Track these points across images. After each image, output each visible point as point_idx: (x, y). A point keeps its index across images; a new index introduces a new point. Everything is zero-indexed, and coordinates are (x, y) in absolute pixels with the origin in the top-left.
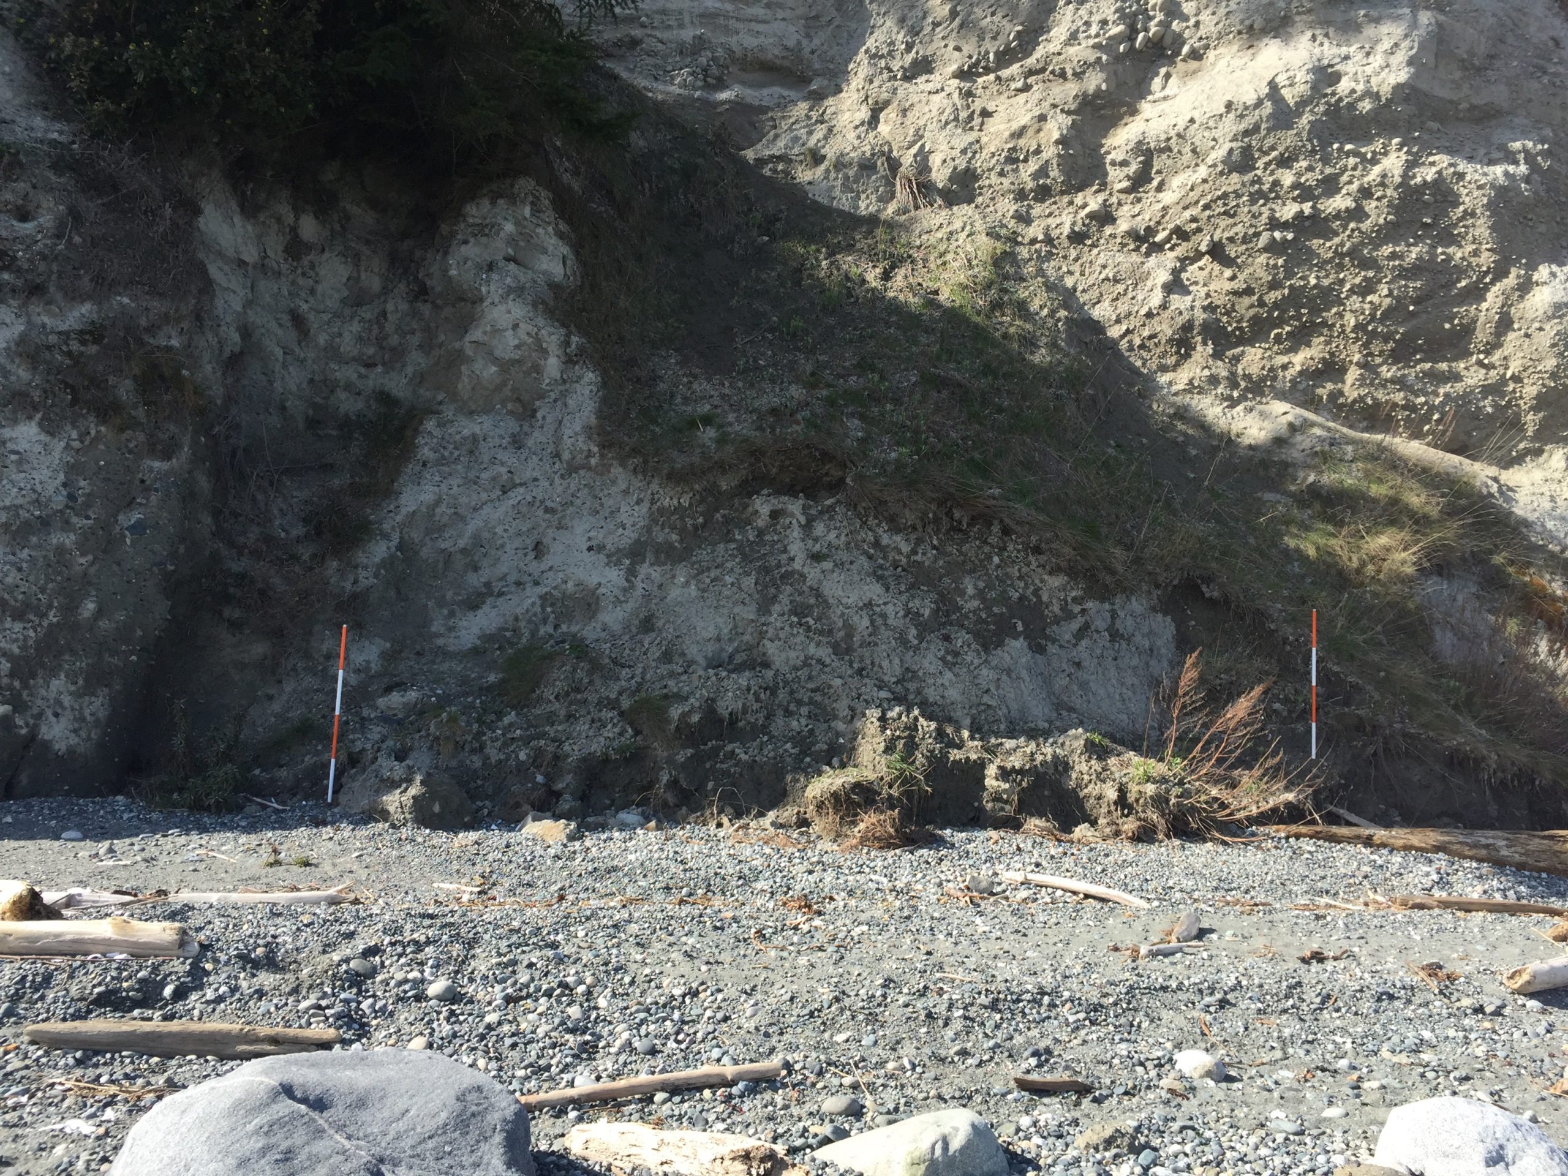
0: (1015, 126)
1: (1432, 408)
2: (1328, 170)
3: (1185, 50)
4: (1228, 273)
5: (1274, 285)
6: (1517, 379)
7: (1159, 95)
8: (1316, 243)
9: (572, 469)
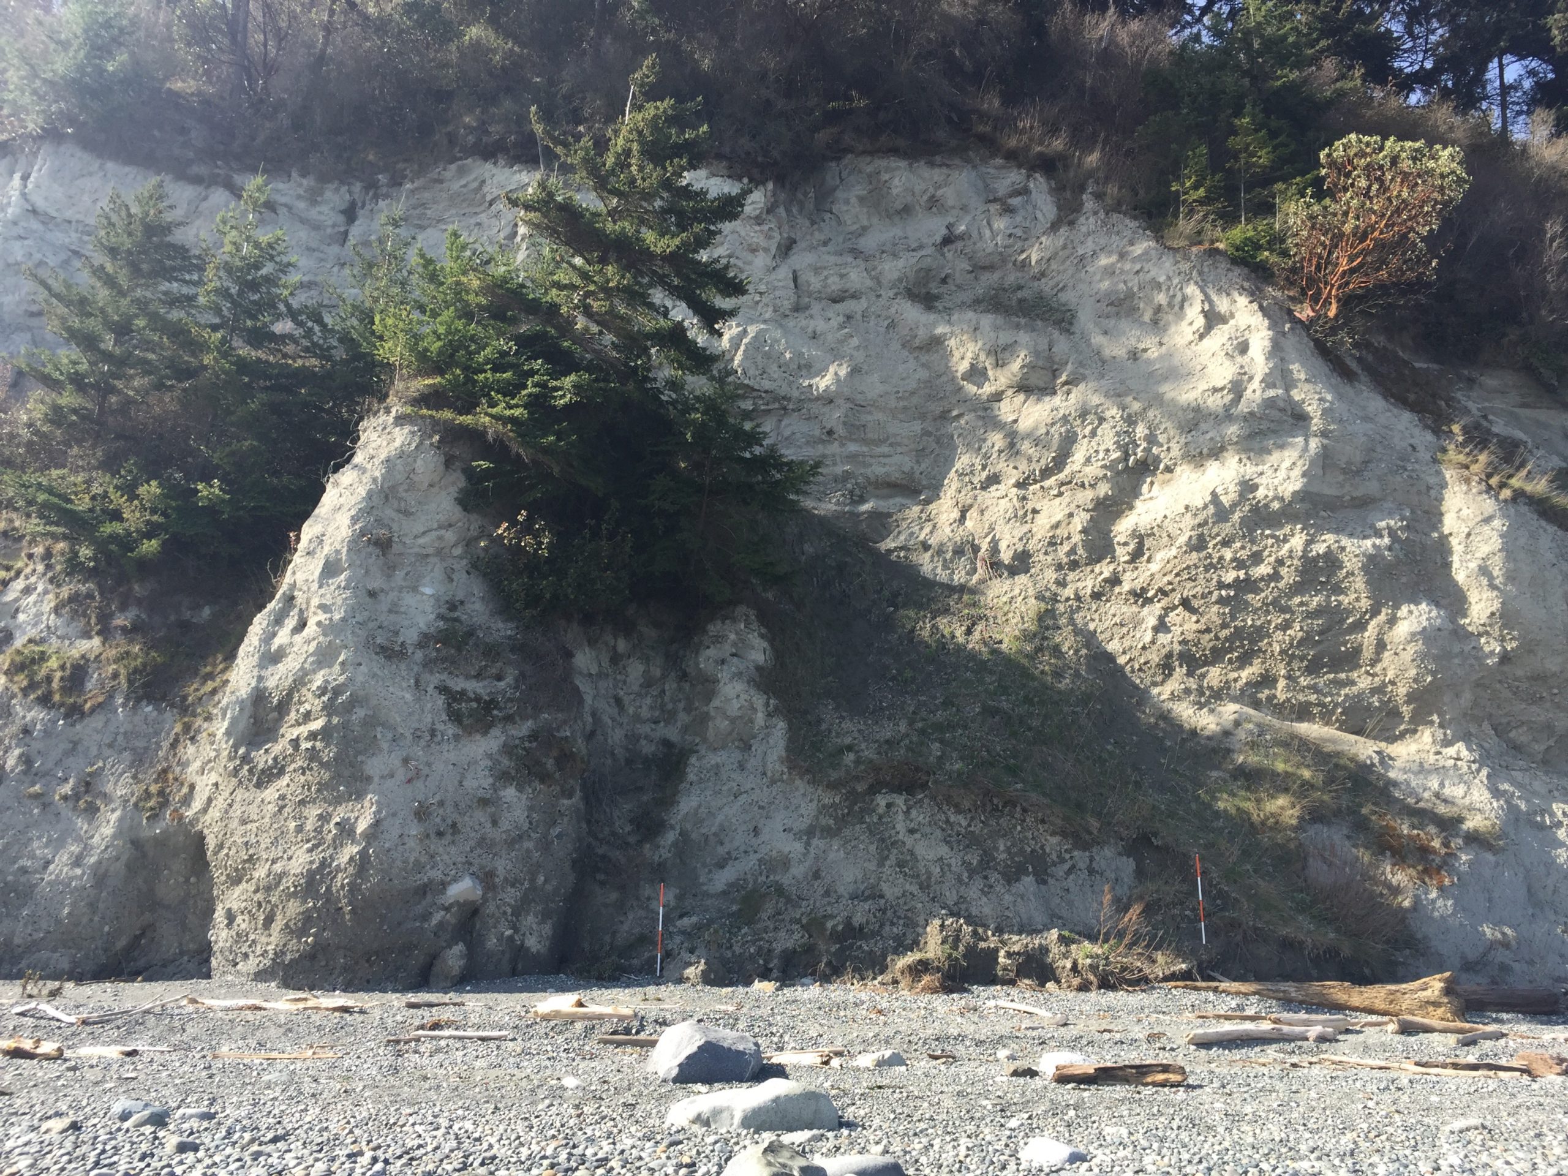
0: (1054, 521)
1: (1336, 705)
2: (1255, 548)
3: (1162, 466)
4: (1194, 618)
5: (1224, 626)
6: (1393, 683)
7: (1147, 496)
8: (1250, 597)
9: (773, 782)
